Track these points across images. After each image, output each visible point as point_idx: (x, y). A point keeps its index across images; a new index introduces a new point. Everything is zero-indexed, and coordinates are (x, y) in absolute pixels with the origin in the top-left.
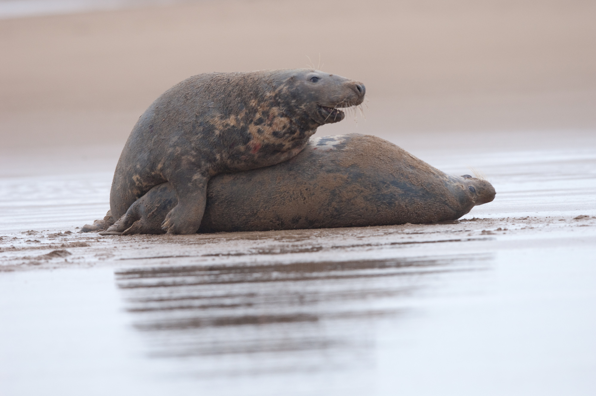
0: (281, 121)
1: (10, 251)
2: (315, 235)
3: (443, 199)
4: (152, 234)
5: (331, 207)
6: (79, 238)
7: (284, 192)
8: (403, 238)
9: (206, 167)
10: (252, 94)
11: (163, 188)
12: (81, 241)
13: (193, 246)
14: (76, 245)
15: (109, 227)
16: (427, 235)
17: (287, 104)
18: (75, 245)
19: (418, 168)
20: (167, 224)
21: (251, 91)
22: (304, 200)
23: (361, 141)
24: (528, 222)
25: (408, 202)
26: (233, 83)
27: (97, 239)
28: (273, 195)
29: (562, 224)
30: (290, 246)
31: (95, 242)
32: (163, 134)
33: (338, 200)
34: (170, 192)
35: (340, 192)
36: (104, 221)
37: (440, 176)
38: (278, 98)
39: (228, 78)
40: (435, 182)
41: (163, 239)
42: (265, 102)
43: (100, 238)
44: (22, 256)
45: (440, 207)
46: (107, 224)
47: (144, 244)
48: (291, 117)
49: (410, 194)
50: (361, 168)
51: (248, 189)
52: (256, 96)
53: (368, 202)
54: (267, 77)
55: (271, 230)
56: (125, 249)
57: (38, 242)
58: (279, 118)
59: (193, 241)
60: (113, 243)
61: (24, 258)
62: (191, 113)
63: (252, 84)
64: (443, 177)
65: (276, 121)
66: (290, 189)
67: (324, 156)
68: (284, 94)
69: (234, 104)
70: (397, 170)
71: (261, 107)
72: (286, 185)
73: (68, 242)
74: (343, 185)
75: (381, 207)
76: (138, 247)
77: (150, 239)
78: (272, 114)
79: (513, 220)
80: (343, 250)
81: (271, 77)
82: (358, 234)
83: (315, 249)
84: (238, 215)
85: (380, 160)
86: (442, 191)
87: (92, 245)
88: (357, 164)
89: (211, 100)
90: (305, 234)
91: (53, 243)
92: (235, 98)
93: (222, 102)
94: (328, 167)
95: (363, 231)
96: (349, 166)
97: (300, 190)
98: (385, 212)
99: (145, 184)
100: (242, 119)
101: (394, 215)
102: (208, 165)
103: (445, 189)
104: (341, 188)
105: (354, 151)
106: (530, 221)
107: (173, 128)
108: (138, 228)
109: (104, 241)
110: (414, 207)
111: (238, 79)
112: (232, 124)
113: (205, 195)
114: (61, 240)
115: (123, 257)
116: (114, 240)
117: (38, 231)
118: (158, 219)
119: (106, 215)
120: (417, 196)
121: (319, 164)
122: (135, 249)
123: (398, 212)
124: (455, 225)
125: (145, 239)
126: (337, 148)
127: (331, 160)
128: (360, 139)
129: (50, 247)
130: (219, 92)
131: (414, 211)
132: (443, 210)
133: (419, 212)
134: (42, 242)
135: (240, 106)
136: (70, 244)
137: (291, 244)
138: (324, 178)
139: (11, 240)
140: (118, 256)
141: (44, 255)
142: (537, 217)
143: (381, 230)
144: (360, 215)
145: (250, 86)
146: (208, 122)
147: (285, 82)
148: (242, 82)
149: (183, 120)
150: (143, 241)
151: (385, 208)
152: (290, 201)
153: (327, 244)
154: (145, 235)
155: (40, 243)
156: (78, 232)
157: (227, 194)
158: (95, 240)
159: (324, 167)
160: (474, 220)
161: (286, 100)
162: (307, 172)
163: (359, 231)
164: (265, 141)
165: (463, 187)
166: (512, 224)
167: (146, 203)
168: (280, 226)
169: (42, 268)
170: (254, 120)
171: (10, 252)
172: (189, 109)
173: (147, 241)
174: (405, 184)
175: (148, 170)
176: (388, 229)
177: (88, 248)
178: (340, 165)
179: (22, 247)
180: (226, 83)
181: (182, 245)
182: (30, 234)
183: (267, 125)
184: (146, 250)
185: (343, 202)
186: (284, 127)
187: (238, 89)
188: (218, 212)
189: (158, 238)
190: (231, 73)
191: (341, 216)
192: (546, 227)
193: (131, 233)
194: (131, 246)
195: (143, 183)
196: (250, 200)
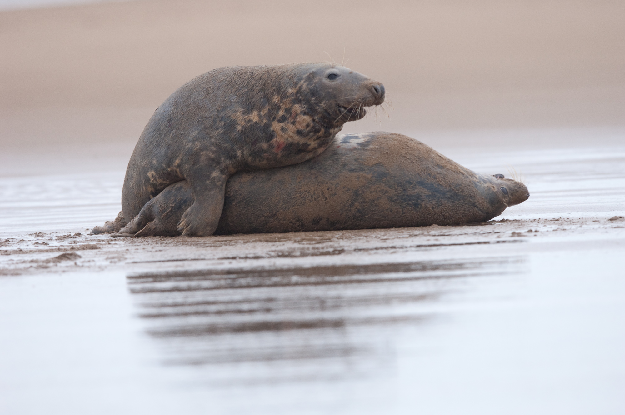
0: (304, 120)
1: (17, 253)
2: (336, 237)
3: (472, 200)
4: (166, 236)
5: (354, 207)
6: (89, 240)
7: (305, 192)
8: (429, 240)
9: (226, 163)
10: (274, 90)
11: (178, 187)
12: (91, 243)
13: (208, 248)
14: (87, 248)
15: (121, 229)
16: (454, 238)
17: (308, 101)
18: (85, 248)
19: (446, 168)
20: (183, 225)
21: (274, 86)
22: (325, 200)
23: (387, 139)
24: (560, 224)
25: (436, 204)
26: (256, 76)
27: (108, 242)
28: (293, 195)
29: (596, 226)
30: (310, 249)
31: (106, 244)
32: (182, 129)
33: (361, 200)
34: (186, 191)
35: (363, 193)
36: (116, 222)
37: (469, 177)
38: (299, 95)
39: (252, 71)
40: (464, 183)
41: (177, 241)
42: (287, 99)
43: (112, 240)
44: (30, 259)
45: (469, 209)
46: (119, 226)
47: (158, 247)
48: (313, 116)
49: (438, 195)
50: (386, 167)
51: (267, 189)
52: (278, 92)
53: (393, 203)
54: (289, 71)
55: (291, 231)
56: (138, 252)
57: (46, 244)
58: (302, 116)
59: (209, 244)
60: (125, 245)
61: (32, 261)
62: (213, 107)
63: (275, 78)
64: (473, 177)
65: (299, 119)
66: (311, 189)
67: (347, 155)
68: (304, 90)
69: (257, 98)
70: (424, 170)
71: (284, 104)
72: (306, 185)
73: (78, 244)
74: (366, 185)
75: (406, 209)
76: (151, 249)
77: (163, 242)
78: (295, 111)
79: (544, 222)
80: (366, 253)
81: (293, 72)
82: (382, 236)
83: (337, 252)
84: (256, 215)
85: (406, 159)
86: (472, 192)
87: (103, 247)
88: (382, 162)
89: (233, 94)
90: (327, 236)
91: (62, 246)
92: (257, 93)
93: (245, 96)
94: (351, 166)
95: (387, 233)
96: (373, 165)
97: (322, 190)
98: (410, 214)
99: (159, 181)
100: (265, 115)
101: (419, 217)
102: (228, 162)
103: (475, 191)
104: (364, 188)
105: (379, 149)
106: (562, 222)
107: (193, 123)
108: (152, 230)
109: (115, 244)
110: (442, 209)
111: (262, 72)
112: (255, 120)
113: (224, 195)
114: (70, 242)
115: (136, 260)
116: (126, 242)
117: (46, 233)
118: (172, 220)
119: (117, 217)
120: (444, 197)
121: (341, 163)
122: (148, 251)
123: (424, 214)
124: (484, 226)
125: (159, 241)
126: (361, 146)
127: (354, 159)
128: (386, 137)
129: (59, 250)
130: (242, 86)
131: (441, 213)
132: (472, 212)
133: (447, 214)
134: (50, 245)
135: (263, 101)
136: (80, 247)
137: (311, 246)
138: (346, 177)
139: (18, 243)
140: (130, 259)
141: (52, 259)
142: (570, 218)
143: (406, 232)
144: (384, 217)
145: (273, 81)
146: (229, 116)
147: (305, 78)
148: (266, 76)
149: (203, 115)
150: (157, 244)
151: (411, 209)
152: (311, 201)
153: (349, 246)
154: (159, 237)
155: (48, 246)
156: (88, 234)
157: (246, 194)
158: (106, 242)
159: (347, 166)
160: (503, 221)
161: (307, 98)
162: (329, 171)
163: (383, 233)
164: (289, 139)
165: (494, 188)
166: (544, 225)
167: (160, 203)
168: (300, 228)
169: (50, 272)
170: (277, 117)
171: (17, 255)
172: (211, 103)
173: (161, 244)
174: (433, 185)
175: (164, 165)
176: (413, 231)
177: (99, 251)
178: (364, 164)
179: (29, 250)
180: (250, 76)
181: (197, 248)
182: (38, 236)
183: (290, 123)
184: (160, 253)
185: (366, 202)
186: (308, 126)
187: (262, 83)
188: (235, 213)
189: (172, 240)
190: (255, 67)
191: (364, 217)
192: (579, 229)
193: (144, 235)
194: (144, 249)
195: (158, 180)
196: (269, 199)
